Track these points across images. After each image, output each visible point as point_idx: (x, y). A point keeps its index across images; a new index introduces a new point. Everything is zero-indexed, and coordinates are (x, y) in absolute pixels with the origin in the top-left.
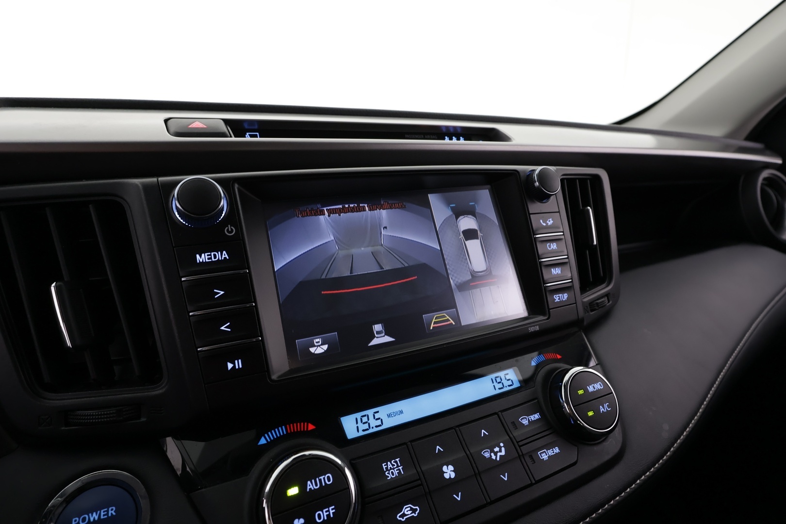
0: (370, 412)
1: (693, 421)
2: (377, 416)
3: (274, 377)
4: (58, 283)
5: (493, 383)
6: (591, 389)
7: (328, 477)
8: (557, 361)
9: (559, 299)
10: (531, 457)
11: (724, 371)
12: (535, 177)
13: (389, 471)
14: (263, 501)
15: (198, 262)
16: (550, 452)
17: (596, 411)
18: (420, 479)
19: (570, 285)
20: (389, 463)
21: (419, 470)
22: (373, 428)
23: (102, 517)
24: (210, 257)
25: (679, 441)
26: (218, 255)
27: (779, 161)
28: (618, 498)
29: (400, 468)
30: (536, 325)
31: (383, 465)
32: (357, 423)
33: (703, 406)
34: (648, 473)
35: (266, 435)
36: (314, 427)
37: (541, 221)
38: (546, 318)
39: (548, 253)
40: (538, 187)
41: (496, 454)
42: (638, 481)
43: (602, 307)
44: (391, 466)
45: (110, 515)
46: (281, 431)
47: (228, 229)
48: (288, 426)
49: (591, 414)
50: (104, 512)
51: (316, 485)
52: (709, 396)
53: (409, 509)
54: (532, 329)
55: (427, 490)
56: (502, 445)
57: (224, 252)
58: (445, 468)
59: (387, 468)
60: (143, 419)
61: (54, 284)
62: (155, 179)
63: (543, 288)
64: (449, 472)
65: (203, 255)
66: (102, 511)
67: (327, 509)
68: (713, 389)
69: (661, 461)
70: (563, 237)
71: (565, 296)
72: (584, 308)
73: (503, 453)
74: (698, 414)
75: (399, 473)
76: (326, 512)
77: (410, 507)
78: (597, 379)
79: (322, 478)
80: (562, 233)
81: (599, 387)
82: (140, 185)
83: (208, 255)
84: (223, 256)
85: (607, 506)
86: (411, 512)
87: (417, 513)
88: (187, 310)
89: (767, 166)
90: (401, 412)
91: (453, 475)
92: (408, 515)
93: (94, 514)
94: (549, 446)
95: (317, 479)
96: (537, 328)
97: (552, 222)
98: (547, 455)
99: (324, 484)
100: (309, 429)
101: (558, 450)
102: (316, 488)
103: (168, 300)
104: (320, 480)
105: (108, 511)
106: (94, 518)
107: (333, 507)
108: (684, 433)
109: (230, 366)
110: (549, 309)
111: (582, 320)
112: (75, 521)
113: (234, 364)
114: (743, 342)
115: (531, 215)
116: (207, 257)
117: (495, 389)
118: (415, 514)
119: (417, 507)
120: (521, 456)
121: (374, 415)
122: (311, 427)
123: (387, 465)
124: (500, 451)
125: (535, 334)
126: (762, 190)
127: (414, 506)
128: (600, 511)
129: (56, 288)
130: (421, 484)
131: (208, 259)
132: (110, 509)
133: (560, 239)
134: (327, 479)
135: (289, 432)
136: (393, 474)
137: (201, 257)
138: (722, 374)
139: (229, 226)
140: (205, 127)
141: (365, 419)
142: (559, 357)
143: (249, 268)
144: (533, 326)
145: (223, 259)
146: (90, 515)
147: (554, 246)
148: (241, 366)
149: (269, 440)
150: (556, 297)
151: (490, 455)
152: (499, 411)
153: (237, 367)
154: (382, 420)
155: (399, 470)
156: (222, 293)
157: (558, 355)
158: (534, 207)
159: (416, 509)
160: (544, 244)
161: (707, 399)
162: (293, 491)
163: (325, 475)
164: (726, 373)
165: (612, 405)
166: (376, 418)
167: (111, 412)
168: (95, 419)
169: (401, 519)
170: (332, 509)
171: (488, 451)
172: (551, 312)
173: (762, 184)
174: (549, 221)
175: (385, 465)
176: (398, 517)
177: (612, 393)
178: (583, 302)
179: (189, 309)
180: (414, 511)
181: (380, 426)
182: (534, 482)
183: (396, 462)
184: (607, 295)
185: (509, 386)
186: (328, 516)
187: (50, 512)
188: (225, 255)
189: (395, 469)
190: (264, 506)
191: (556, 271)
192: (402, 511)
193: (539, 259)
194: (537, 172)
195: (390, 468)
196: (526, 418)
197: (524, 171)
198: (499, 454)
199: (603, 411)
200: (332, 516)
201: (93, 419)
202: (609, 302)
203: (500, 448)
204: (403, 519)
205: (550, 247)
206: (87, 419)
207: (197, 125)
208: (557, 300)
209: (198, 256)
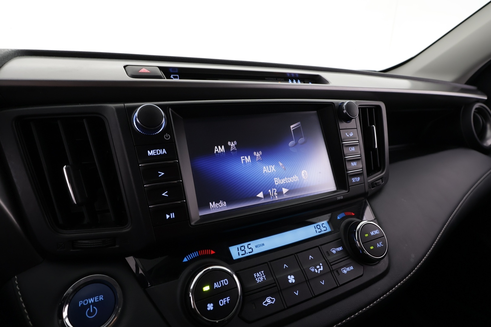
0: (246, 244)
1: (428, 253)
2: (250, 246)
3: (193, 223)
4: (68, 166)
5: (315, 229)
6: (372, 233)
7: (226, 281)
8: (352, 216)
9: (355, 181)
10: (337, 271)
11: (447, 224)
12: (344, 107)
13: (258, 278)
14: (190, 293)
15: (149, 155)
16: (348, 269)
17: (375, 246)
18: (275, 283)
19: (361, 172)
20: (258, 273)
21: (275, 278)
22: (247, 253)
23: (96, 301)
24: (156, 152)
25: (420, 264)
26: (161, 151)
27: (486, 98)
28: (385, 295)
29: (264, 276)
30: (341, 196)
31: (254, 274)
32: (238, 250)
33: (434, 244)
34: (402, 282)
35: (187, 256)
36: (214, 252)
37: (346, 134)
38: (347, 191)
39: (349, 153)
40: (346, 113)
41: (318, 269)
42: (397, 286)
43: (379, 185)
44: (259, 275)
45: (100, 300)
46: (195, 254)
47: (166, 136)
48: (199, 251)
49: (372, 248)
50: (97, 298)
51: (219, 285)
52: (438, 238)
53: (269, 299)
54: (339, 198)
55: (279, 289)
56: (321, 264)
57: (164, 150)
58: (289, 277)
59: (256, 276)
60: (117, 246)
61: (65, 167)
62: (122, 105)
63: (346, 174)
64: (291, 279)
65: (152, 151)
66: (96, 298)
67: (225, 299)
68: (440, 234)
69: (409, 275)
70: (358, 143)
71: (358, 179)
72: (369, 186)
73: (322, 269)
74: (431, 249)
75: (264, 279)
76: (225, 300)
77: (270, 298)
78: (375, 228)
79: (222, 281)
80: (358, 141)
81: (377, 233)
82: (114, 108)
83: (155, 151)
84: (163, 152)
85: (379, 300)
86: (270, 301)
87: (274, 301)
88: (143, 184)
89: (478, 101)
90: (263, 245)
91: (294, 281)
92: (269, 302)
93: (91, 299)
94: (347, 266)
95: (220, 282)
96: (342, 197)
97: (352, 134)
98: (346, 270)
99: (223, 285)
100: (212, 253)
101: (352, 268)
102: (219, 287)
103: (132, 178)
104: (221, 283)
105: (99, 298)
106: (91, 301)
107: (229, 297)
108: (423, 259)
109: (168, 216)
110: (349, 186)
111: (367, 193)
112: (81, 303)
113: (170, 215)
114: (458, 207)
115: (341, 130)
116: (154, 152)
117: (317, 232)
118: (273, 302)
119: (274, 299)
120: (332, 271)
121: (248, 246)
122: (213, 252)
123: (256, 274)
124: (320, 268)
125: (341, 201)
126: (474, 115)
127: (272, 298)
128: (375, 302)
129: (66, 169)
130: (276, 286)
131: (155, 153)
132: (100, 296)
133: (357, 145)
134: (225, 282)
135: (200, 255)
136: (260, 280)
137: (150, 152)
138: (445, 226)
139: (167, 134)
140: (149, 72)
141: (243, 248)
142: (353, 214)
143: (178, 160)
144: (340, 196)
145: (163, 153)
146: (89, 299)
147: (353, 149)
148: (174, 217)
149: (189, 259)
150: (353, 179)
151: (315, 270)
152: (319, 245)
153: (172, 217)
154: (252, 249)
155: (263, 277)
156: (163, 174)
157: (353, 213)
158: (342, 125)
159: (274, 300)
160: (347, 148)
161: (437, 240)
162: (206, 288)
163: (224, 280)
164: (448, 225)
165: (384, 243)
166: (249, 247)
167: (99, 242)
168: (90, 245)
169: (265, 305)
170: (228, 299)
171: (313, 268)
172: (350, 189)
173: (475, 112)
174: (351, 134)
175: (255, 275)
176: (263, 304)
177: (384, 236)
178: (368, 182)
179: (144, 182)
180: (272, 300)
181: (251, 252)
182: (339, 286)
183: (262, 273)
184: (381, 178)
185: (324, 231)
186: (226, 302)
187: (66, 297)
188: (164, 151)
189: (261, 277)
190: (190, 296)
191: (354, 164)
192: (265, 301)
193: (345, 156)
194: (345, 104)
195: (258, 276)
196: (334, 249)
197: (337, 103)
198: (319, 270)
199: (379, 246)
200: (228, 302)
201: (89, 245)
202: (382, 182)
203: (320, 266)
204: (266, 304)
205: (351, 149)
206: (86, 245)
207: (144, 70)
208: (354, 181)
209: (149, 152)
